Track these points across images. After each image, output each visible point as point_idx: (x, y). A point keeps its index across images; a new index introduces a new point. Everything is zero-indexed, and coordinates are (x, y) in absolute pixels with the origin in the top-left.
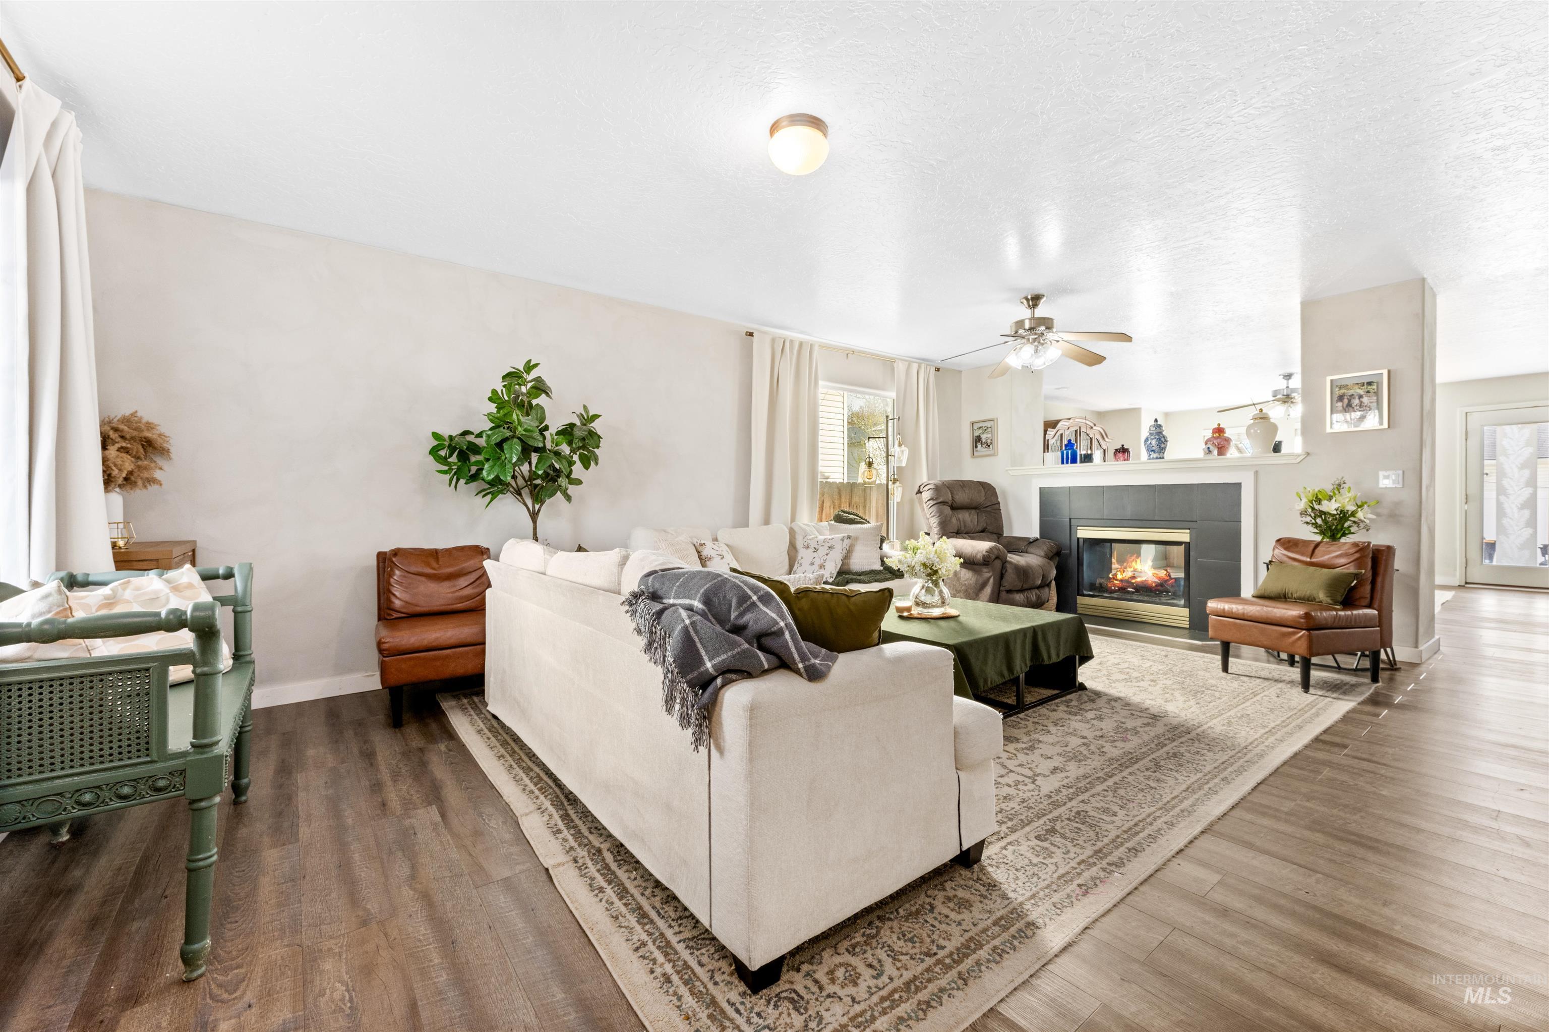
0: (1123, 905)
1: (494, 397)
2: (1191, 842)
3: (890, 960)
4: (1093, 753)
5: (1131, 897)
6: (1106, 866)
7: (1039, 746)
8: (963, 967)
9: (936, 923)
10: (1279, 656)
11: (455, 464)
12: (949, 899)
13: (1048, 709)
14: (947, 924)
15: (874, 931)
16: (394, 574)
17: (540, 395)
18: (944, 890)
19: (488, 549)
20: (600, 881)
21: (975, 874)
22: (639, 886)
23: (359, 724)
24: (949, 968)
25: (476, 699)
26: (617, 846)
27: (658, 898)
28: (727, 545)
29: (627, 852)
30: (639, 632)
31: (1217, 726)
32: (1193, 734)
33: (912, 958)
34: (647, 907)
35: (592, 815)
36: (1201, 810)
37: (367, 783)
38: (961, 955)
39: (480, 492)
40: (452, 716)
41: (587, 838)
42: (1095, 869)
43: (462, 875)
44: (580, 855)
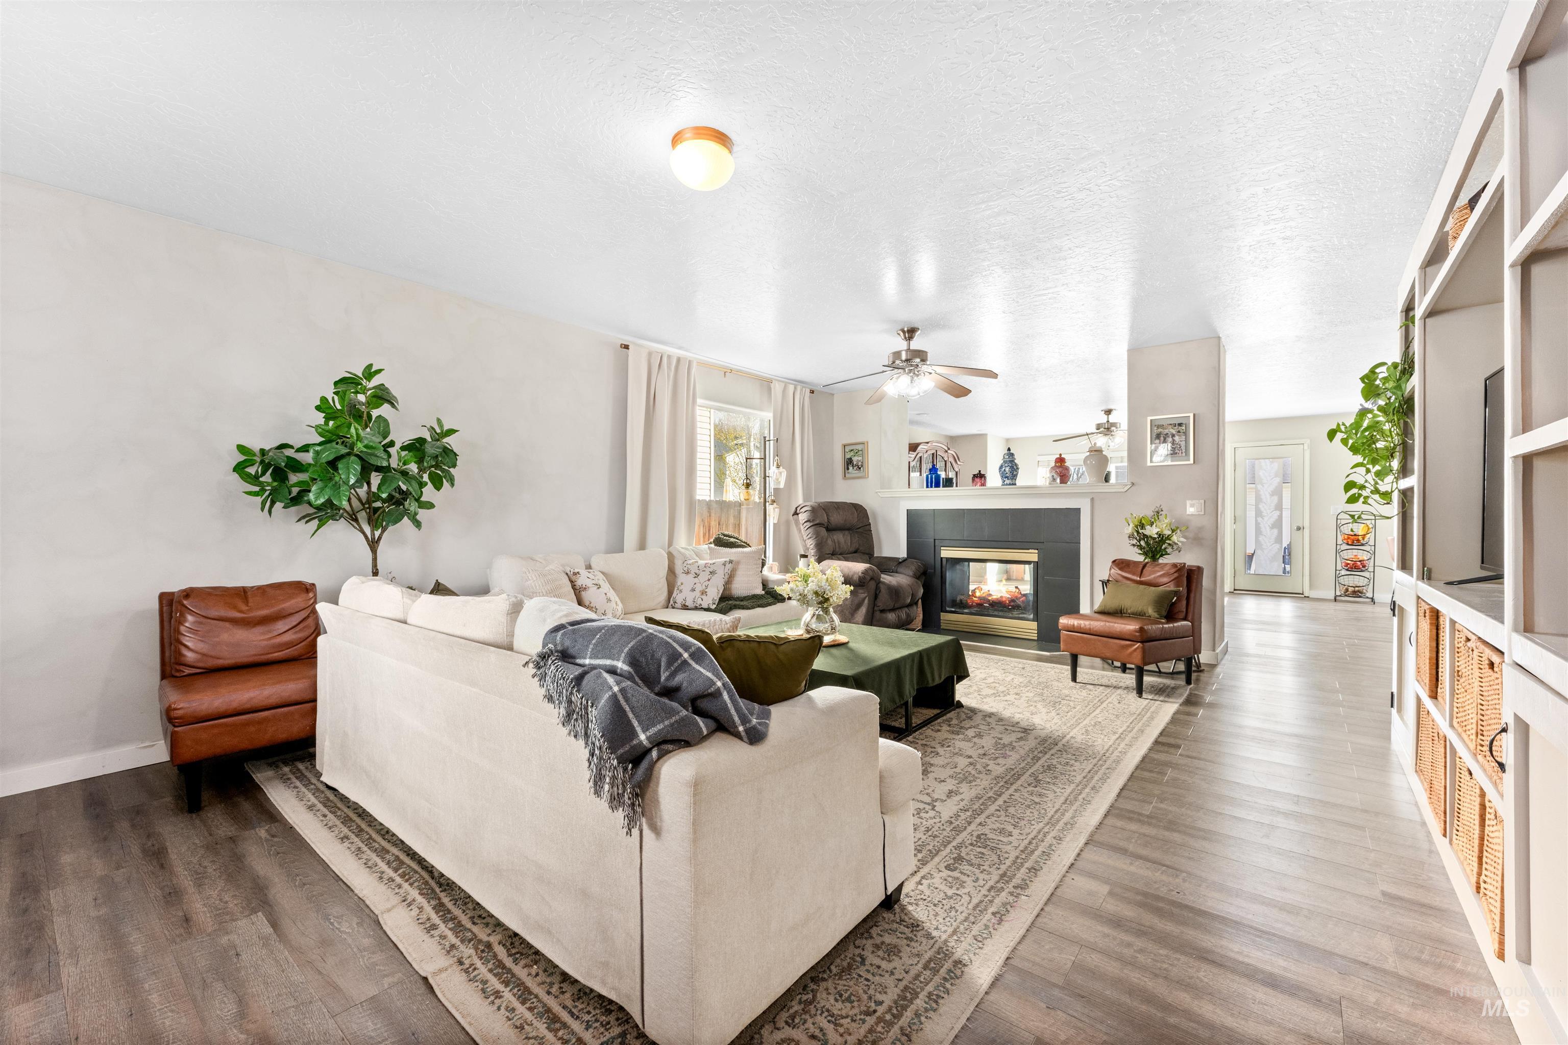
0: (1035, 929)
1: (323, 406)
2: (1079, 855)
3: (832, 1026)
4: (980, 772)
5: (1040, 919)
6: (1012, 890)
7: (931, 769)
8: (904, 1021)
9: (870, 977)
10: (1113, 663)
11: (268, 484)
12: (877, 947)
13: (932, 730)
14: (880, 975)
15: (810, 996)
16: (186, 621)
17: (382, 404)
18: (871, 937)
19: (314, 585)
20: (495, 983)
21: (897, 915)
22: (543, 983)
23: (137, 813)
24: (890, 1024)
25: (301, 766)
26: (510, 937)
27: (568, 995)
28: (603, 573)
29: (523, 941)
30: (550, 699)
31: (1077, 735)
32: (1060, 745)
33: (853, 1021)
34: (557, 1008)
35: (473, 901)
36: (1081, 820)
37: (159, 893)
38: (899, 1008)
39: (304, 517)
40: (270, 790)
41: (470, 930)
42: (1003, 894)
43: (311, 1002)
44: (465, 955)
